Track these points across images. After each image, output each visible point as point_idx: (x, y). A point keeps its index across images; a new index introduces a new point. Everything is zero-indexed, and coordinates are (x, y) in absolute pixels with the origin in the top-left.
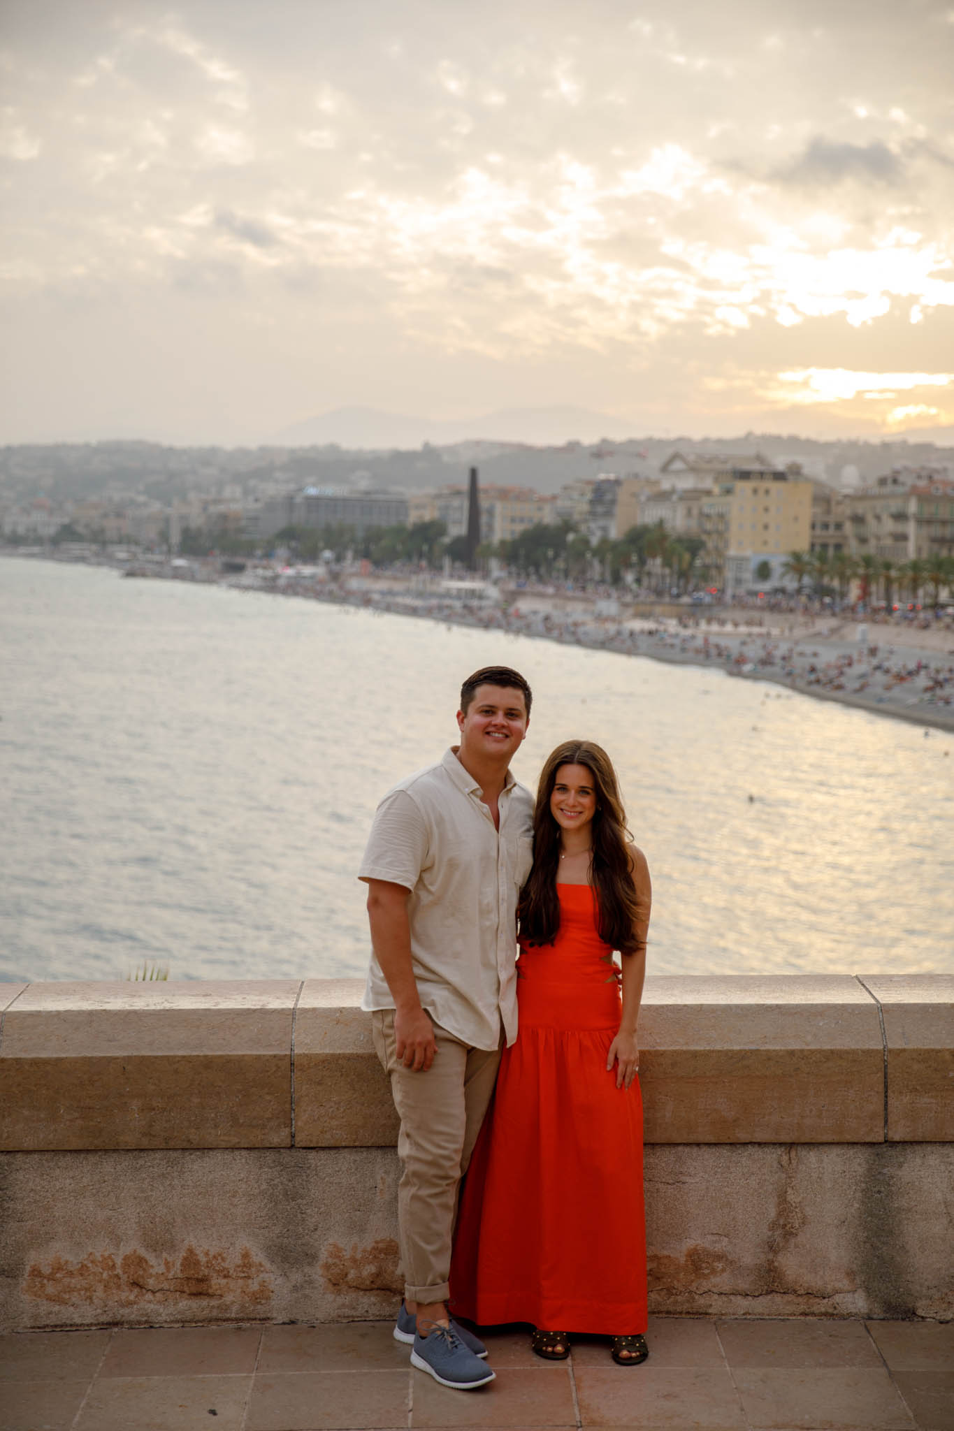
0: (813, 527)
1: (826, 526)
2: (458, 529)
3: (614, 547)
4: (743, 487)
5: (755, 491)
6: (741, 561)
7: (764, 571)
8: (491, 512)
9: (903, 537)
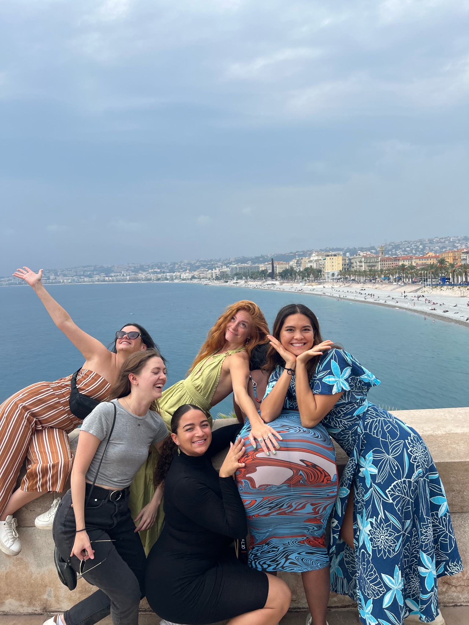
0: (343, 265)
1: (345, 265)
2: (270, 271)
3: (302, 272)
4: (328, 258)
5: (330, 259)
6: (328, 273)
7: (333, 275)
8: (276, 267)
9: (362, 266)
